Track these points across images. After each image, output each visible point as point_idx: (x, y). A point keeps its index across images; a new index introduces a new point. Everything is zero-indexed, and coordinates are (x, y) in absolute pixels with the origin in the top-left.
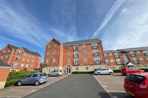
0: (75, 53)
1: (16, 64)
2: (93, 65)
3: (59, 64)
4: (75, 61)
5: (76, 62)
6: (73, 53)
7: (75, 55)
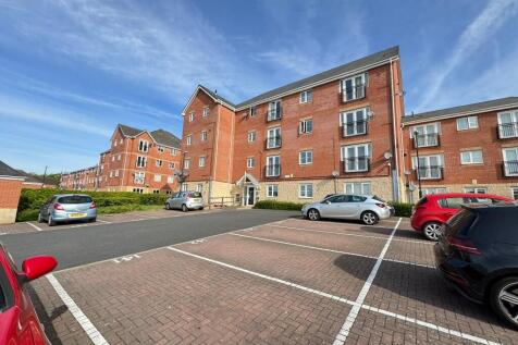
0: (270, 133)
1: (140, 175)
2: (334, 178)
3: (211, 174)
4: (268, 164)
5: (271, 167)
6: (264, 134)
7: (272, 138)
